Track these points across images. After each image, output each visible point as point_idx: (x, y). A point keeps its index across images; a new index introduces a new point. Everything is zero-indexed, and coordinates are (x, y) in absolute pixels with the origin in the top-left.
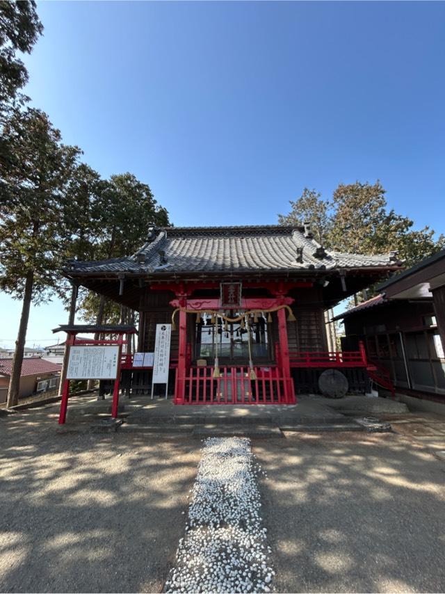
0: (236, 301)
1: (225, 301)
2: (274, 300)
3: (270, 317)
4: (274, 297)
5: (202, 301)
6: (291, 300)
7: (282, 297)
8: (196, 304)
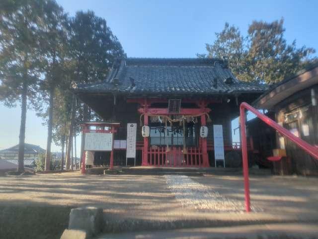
0: (177, 110)
1: (171, 110)
2: (199, 110)
3: (196, 119)
4: (199, 108)
5: (158, 109)
6: (209, 110)
7: (204, 108)
8: (154, 111)
